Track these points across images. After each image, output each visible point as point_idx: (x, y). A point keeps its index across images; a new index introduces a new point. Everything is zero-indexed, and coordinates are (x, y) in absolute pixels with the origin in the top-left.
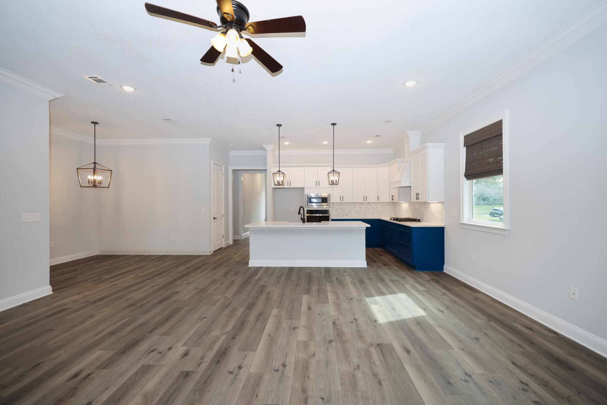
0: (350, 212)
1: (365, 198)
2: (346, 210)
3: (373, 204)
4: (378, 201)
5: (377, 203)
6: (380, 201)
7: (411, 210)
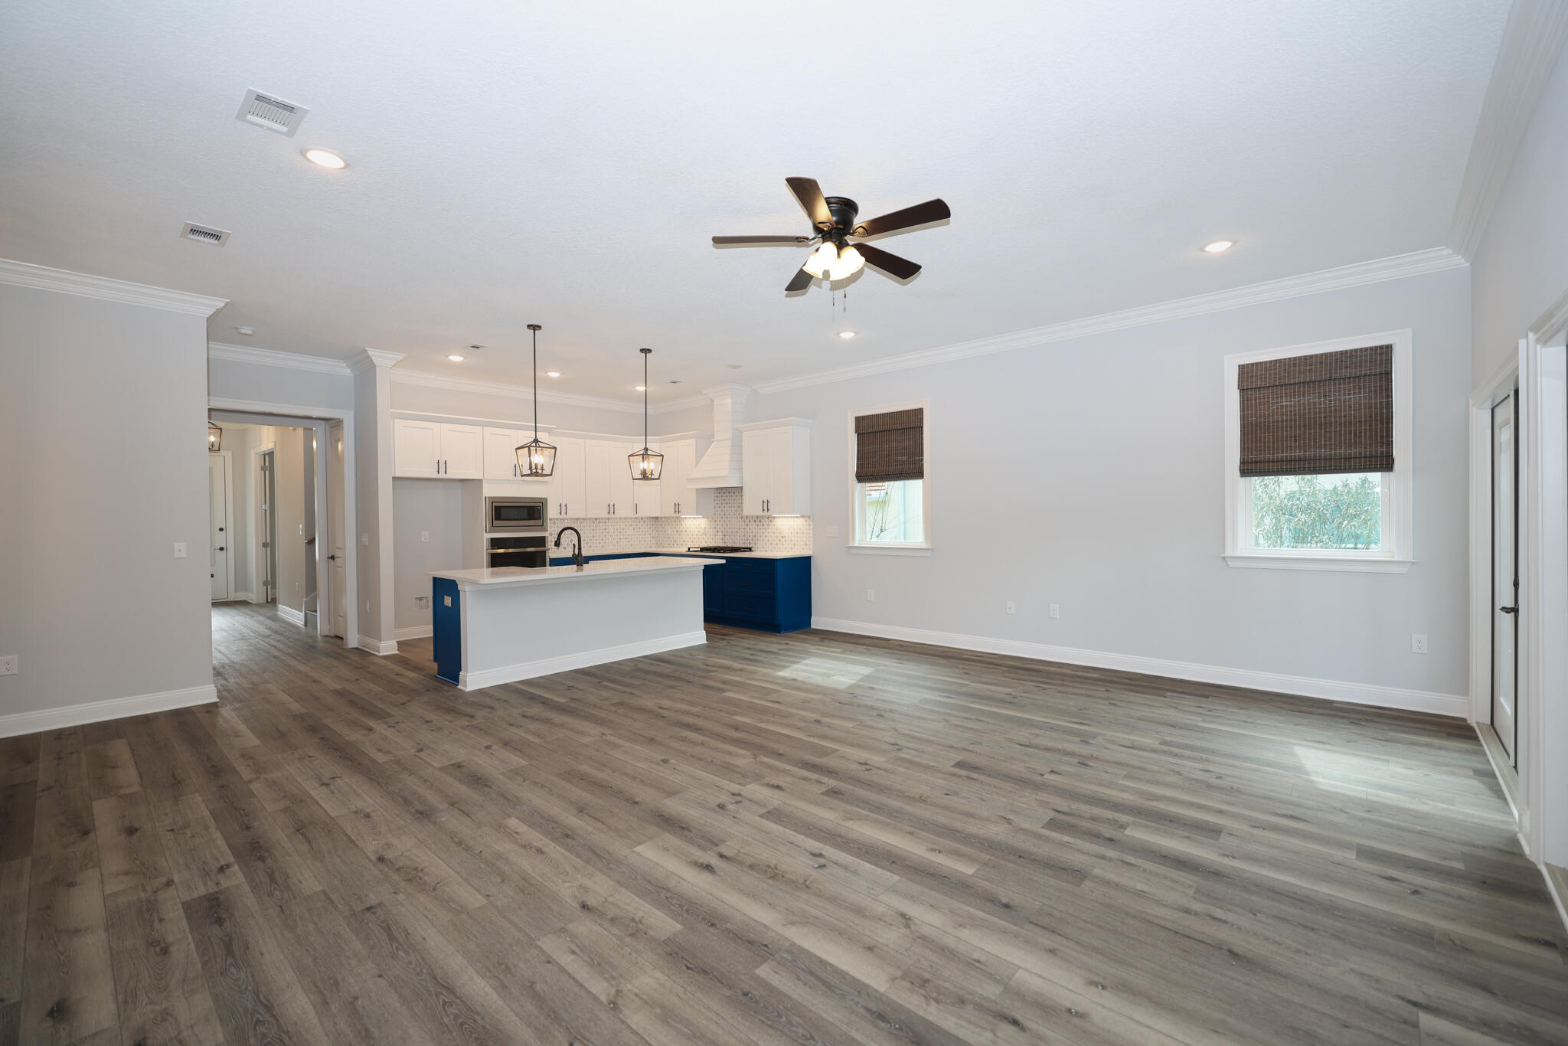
1: (611, 508)
4: (637, 516)
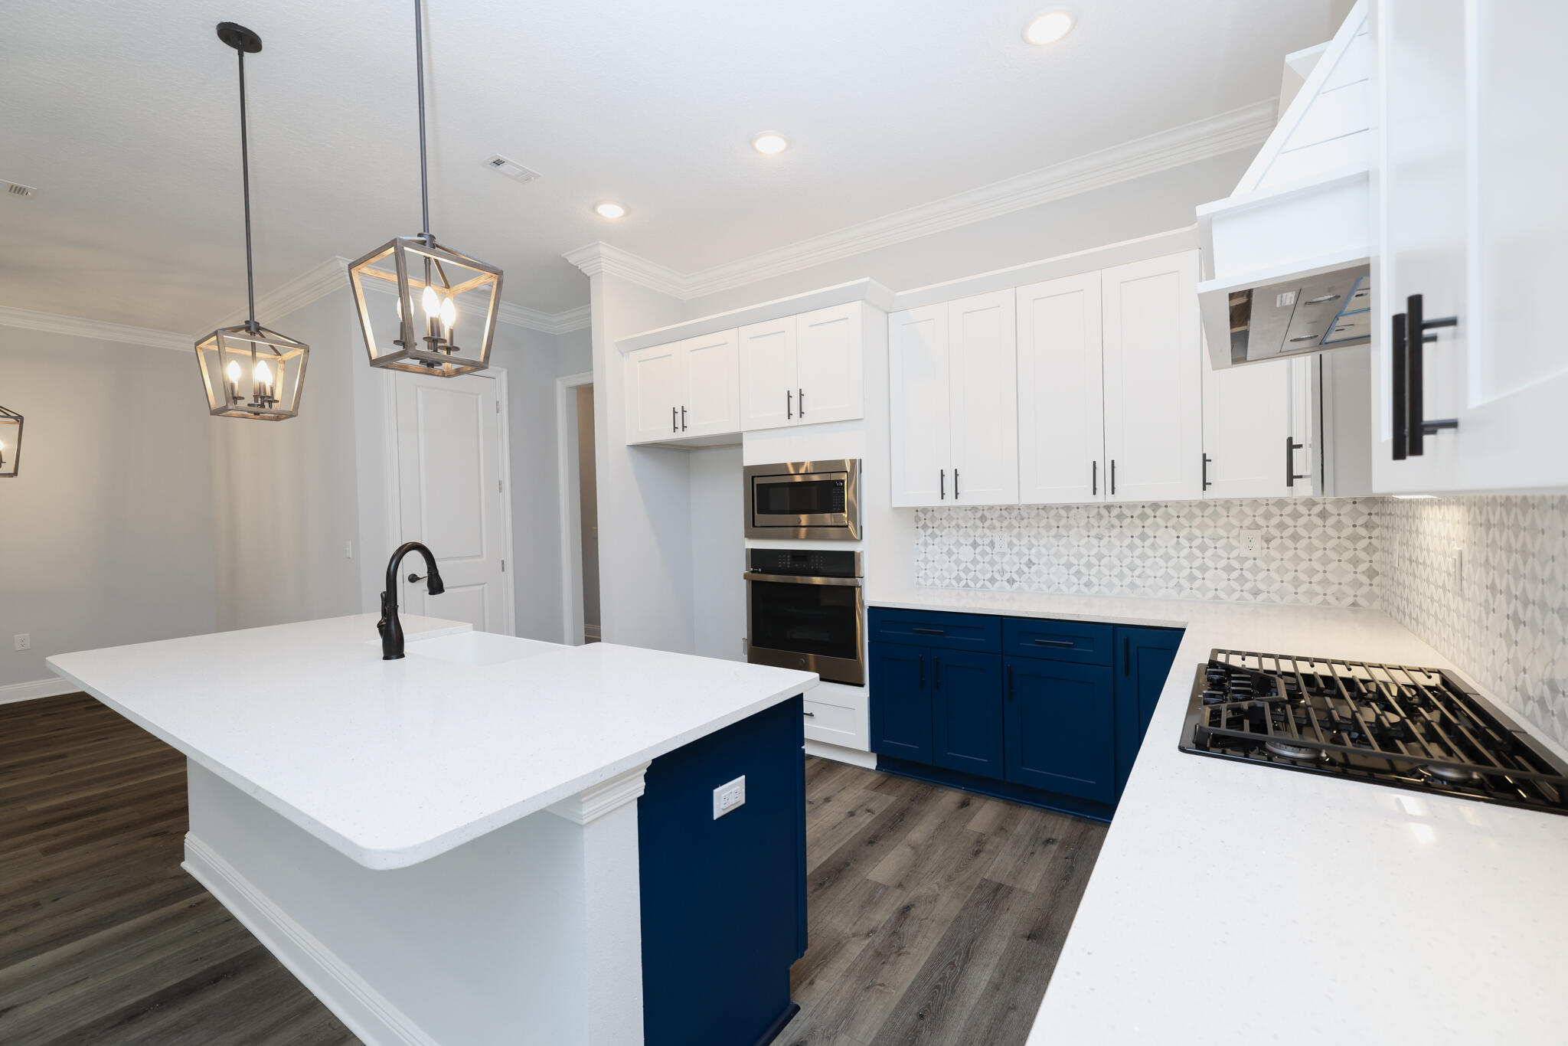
0: (1030, 564)
2: (1006, 549)
3: (1191, 516)
5: (1203, 505)
6: (1213, 493)
7: (1492, 588)
